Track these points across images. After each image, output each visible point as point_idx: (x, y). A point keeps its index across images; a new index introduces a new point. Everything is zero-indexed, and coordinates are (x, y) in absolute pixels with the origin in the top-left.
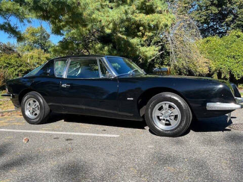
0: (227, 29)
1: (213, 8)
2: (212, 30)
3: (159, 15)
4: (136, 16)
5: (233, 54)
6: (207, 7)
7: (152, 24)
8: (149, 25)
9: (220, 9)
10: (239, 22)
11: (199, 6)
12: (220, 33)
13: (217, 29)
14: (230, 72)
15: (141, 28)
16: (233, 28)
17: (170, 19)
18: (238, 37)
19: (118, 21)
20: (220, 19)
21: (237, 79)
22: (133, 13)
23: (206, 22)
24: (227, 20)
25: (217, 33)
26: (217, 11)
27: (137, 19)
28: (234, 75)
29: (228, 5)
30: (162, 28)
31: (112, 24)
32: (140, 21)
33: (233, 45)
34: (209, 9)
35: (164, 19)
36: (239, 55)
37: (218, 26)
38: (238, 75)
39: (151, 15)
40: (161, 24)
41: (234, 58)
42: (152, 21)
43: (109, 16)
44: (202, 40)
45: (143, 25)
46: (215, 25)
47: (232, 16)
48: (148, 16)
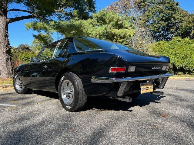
0: (173, 36)
1: (162, 22)
2: (163, 36)
3: (126, 29)
4: (112, 30)
5: (175, 52)
6: (158, 21)
7: (122, 35)
8: (120, 35)
9: (167, 23)
10: (180, 32)
11: (153, 20)
12: (168, 38)
13: (166, 35)
14: (173, 64)
15: (115, 37)
16: (176, 36)
17: (133, 32)
18: (179, 41)
19: (101, 34)
20: (167, 29)
21: (178, 68)
22: (110, 28)
23: (158, 31)
24: (172, 30)
25: (166, 39)
26: (165, 25)
27: (113, 32)
28: (175, 66)
29: (172, 20)
30: (128, 37)
31: (98, 35)
32: (114, 33)
33: (175, 46)
34: (160, 23)
35: (129, 32)
36: (178, 53)
37: (166, 34)
38: (178, 66)
39: (121, 29)
40: (127, 35)
41: (175, 54)
42: (122, 33)
43: (97, 31)
44: (155, 43)
45: (116, 35)
46: (164, 33)
47: (175, 28)
48: (120, 30)
